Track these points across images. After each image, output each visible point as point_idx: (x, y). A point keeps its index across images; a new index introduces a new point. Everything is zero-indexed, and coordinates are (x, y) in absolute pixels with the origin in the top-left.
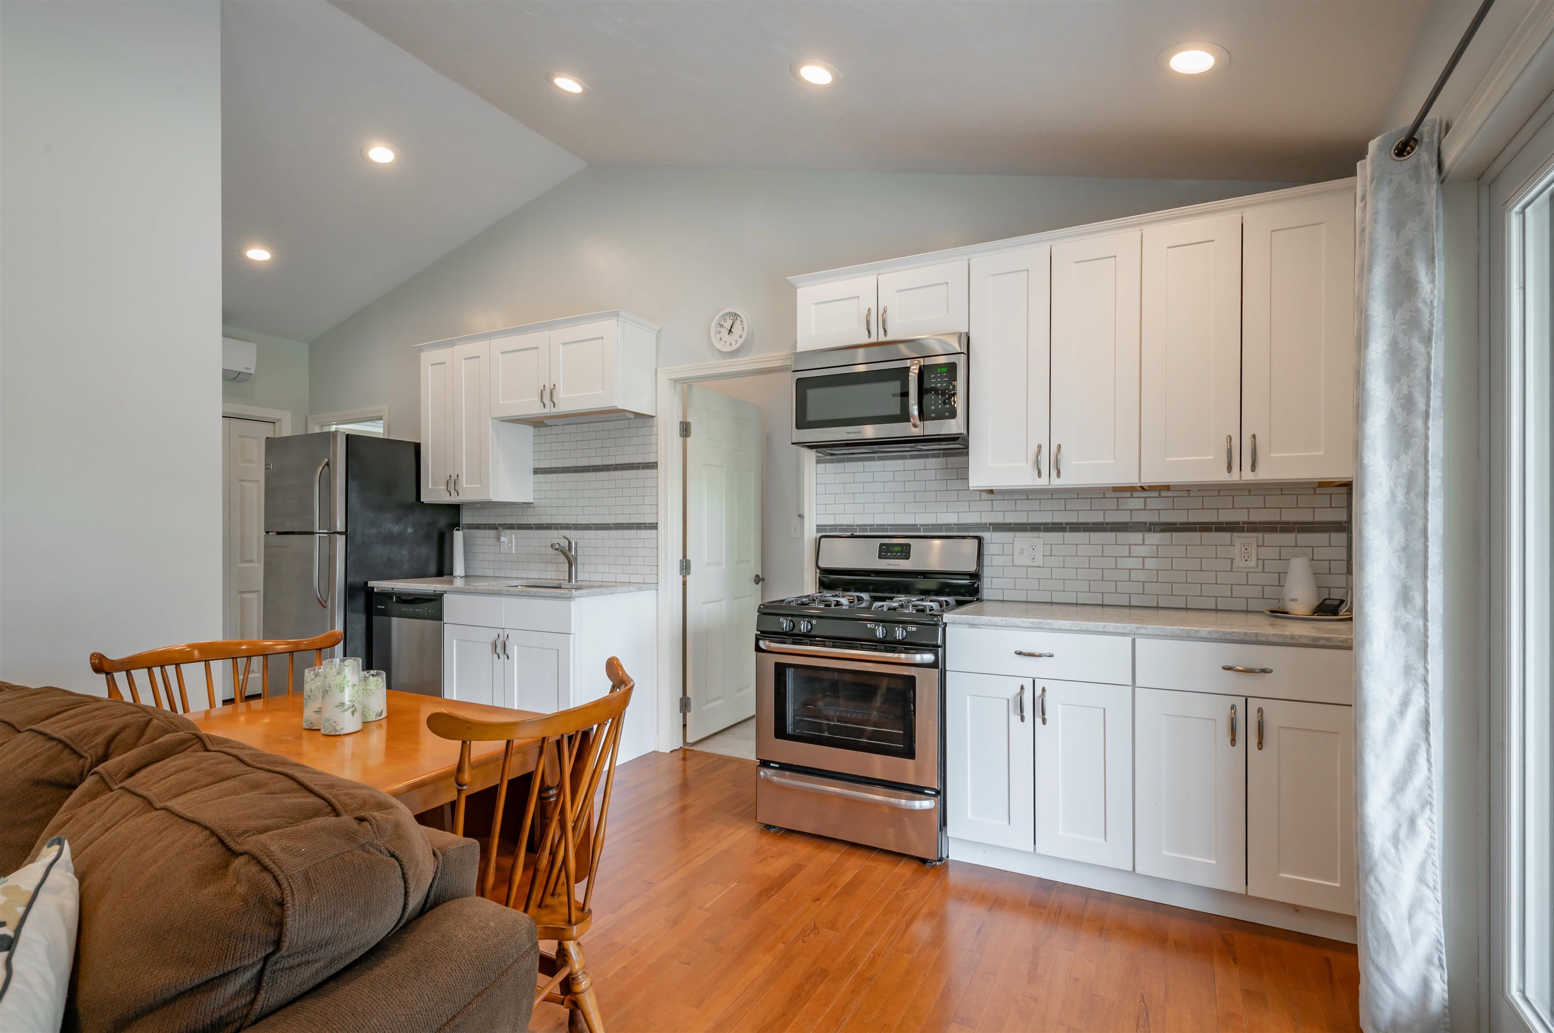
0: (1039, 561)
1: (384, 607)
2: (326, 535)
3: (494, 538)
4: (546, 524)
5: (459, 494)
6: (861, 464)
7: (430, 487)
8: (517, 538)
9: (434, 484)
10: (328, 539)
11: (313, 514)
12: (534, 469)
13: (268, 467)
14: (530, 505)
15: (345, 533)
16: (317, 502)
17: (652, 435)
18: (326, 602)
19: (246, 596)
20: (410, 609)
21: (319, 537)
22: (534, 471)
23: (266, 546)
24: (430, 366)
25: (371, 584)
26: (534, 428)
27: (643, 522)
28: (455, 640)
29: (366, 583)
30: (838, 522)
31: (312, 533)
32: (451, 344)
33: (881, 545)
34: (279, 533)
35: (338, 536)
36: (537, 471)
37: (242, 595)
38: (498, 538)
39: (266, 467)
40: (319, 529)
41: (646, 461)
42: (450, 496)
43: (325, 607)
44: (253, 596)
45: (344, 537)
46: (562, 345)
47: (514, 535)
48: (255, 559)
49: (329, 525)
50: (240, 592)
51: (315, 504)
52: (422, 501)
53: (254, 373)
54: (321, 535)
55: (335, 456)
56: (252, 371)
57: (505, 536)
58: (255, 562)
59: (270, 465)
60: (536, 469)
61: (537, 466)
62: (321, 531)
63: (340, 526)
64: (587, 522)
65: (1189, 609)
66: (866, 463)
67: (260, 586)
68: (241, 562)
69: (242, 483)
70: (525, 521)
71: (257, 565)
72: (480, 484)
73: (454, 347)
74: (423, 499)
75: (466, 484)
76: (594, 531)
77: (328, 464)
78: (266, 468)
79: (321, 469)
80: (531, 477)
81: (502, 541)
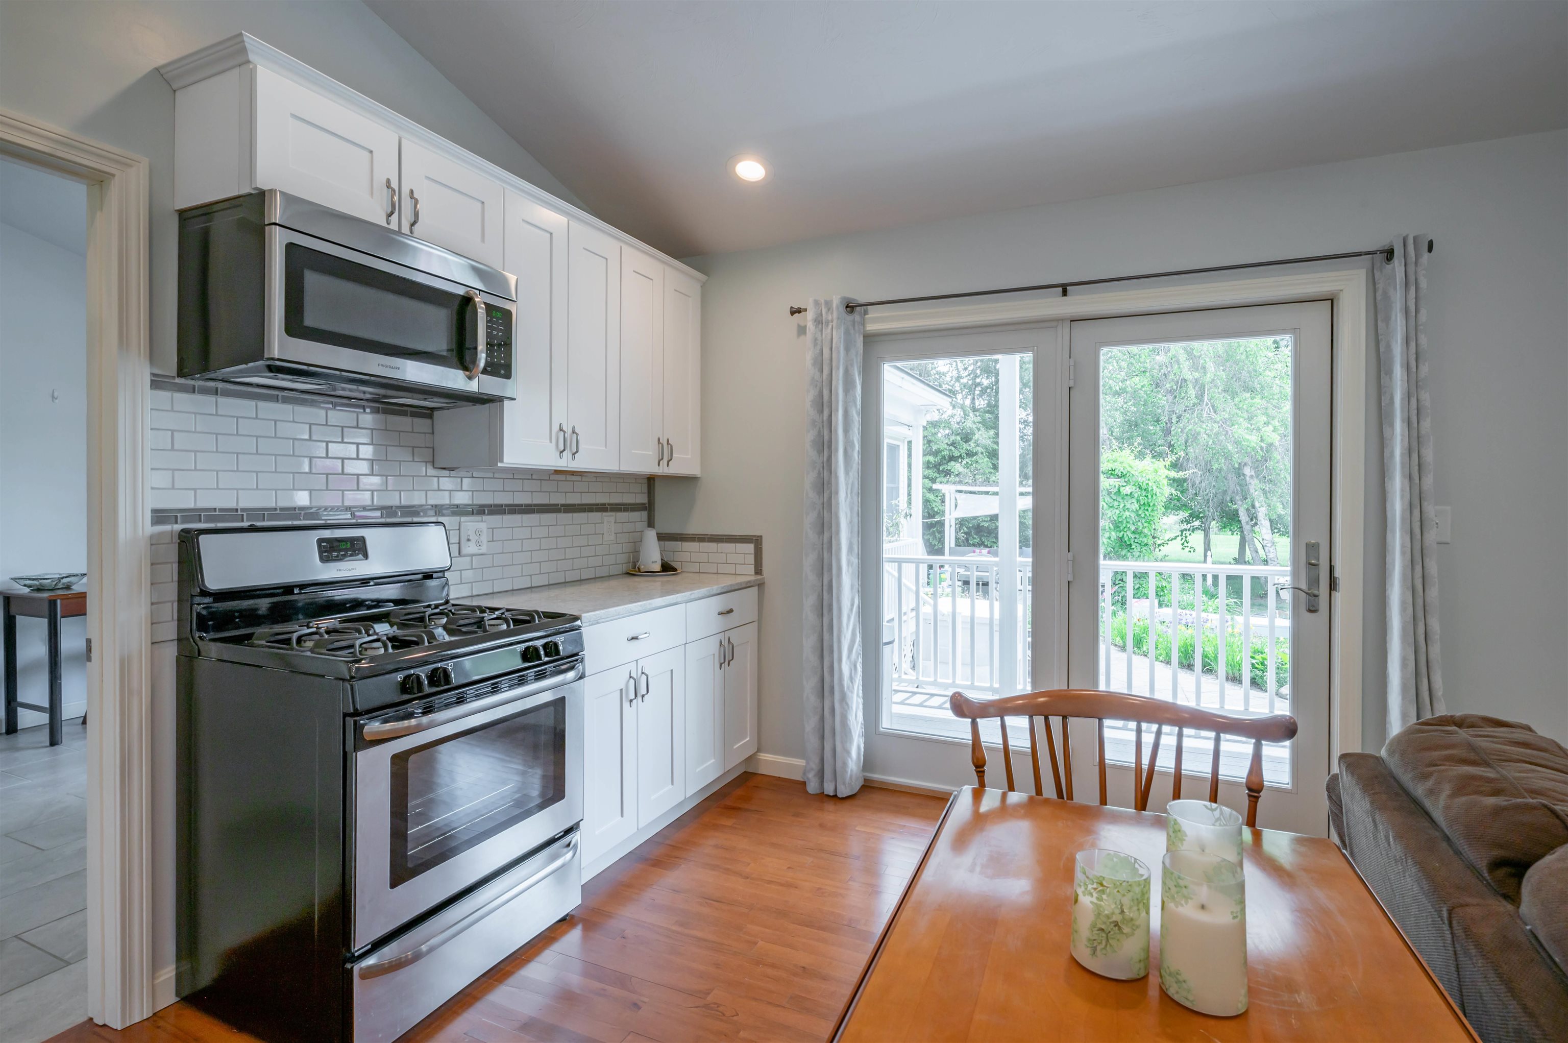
0: (484, 550)
6: (252, 403)
30: (201, 504)
33: (320, 541)
65: (583, 580)
66: (262, 404)
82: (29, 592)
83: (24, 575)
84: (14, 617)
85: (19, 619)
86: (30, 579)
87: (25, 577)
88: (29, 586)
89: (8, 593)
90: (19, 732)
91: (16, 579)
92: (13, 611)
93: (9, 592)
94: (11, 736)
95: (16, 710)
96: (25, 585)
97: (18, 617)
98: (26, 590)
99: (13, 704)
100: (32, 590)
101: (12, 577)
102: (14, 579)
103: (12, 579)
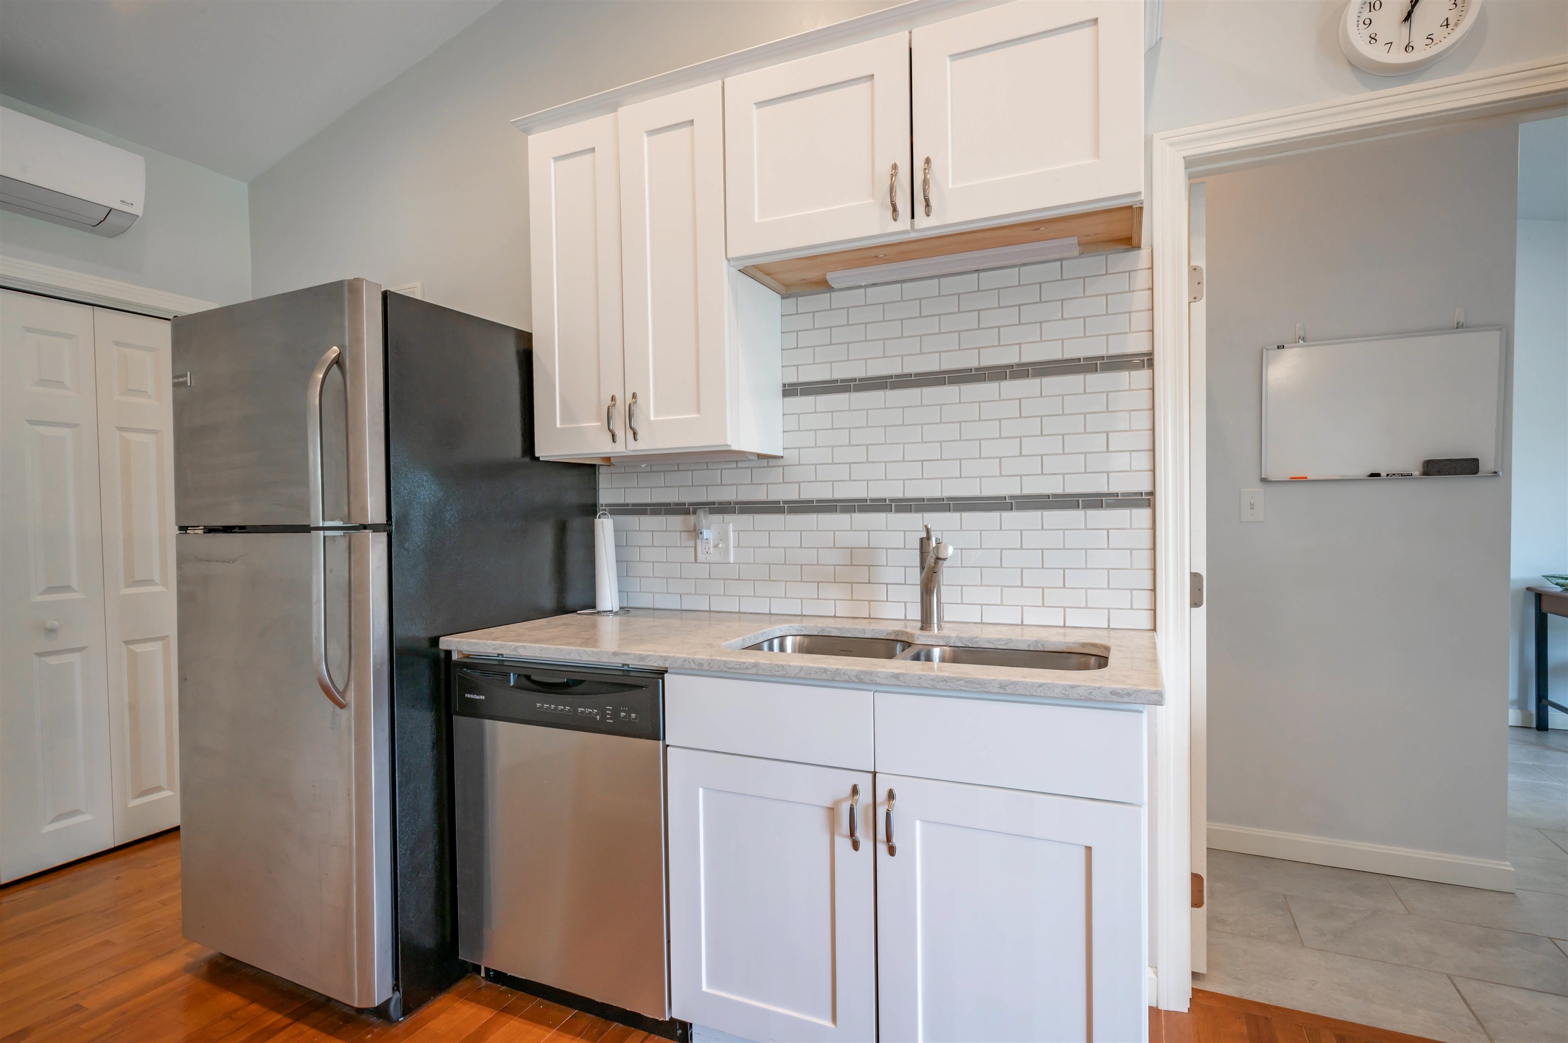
1: (483, 697)
2: (341, 533)
3: (681, 531)
4: (818, 501)
5: (639, 437)
7: (558, 425)
8: (739, 531)
9: (568, 415)
10: (343, 543)
11: (305, 481)
12: (784, 385)
13: (181, 380)
14: (772, 462)
15: (387, 527)
16: (315, 454)
17: (1133, 291)
18: (343, 694)
19: (138, 648)
20: (561, 707)
21: (325, 537)
22: (783, 391)
23: (182, 560)
24: (552, 161)
25: (446, 643)
26: (783, 298)
27: (1105, 490)
28: (701, 790)
29: (435, 641)
31: (306, 529)
32: (612, 105)
34: (210, 530)
35: (370, 534)
36: (789, 390)
37: (132, 647)
38: (695, 533)
39: (176, 380)
40: (324, 519)
41: (1112, 352)
42: (614, 441)
43: (342, 706)
44: (155, 647)
45: (383, 537)
46: (952, 61)
47: (733, 523)
48: (157, 577)
49: (346, 510)
50: (127, 643)
51: (311, 456)
52: (536, 456)
53: (140, 215)
54: (328, 533)
55: (357, 340)
56: (138, 210)
57: (708, 528)
58: (156, 584)
59: (186, 376)
60: (790, 385)
61: (793, 380)
62: (328, 524)
63: (375, 512)
64: (937, 494)
67: (172, 630)
68: (128, 586)
69: (125, 434)
70: (760, 495)
71: (160, 588)
72: (698, 411)
73: (619, 109)
74: (543, 451)
75: (656, 415)
76: (957, 515)
77: (338, 362)
78: (175, 385)
79: (321, 376)
80: (777, 402)
81: (705, 537)
82: (1561, 591)
83: (1557, 573)
84: (1546, 615)
85: (1551, 618)
86: (1562, 578)
87: (1557, 576)
88: (1562, 585)
89: (1540, 591)
90: (1549, 730)
91: (1548, 577)
92: (1545, 608)
93: (1541, 589)
94: (1540, 733)
95: (1548, 708)
96: (1557, 584)
97: (1549, 615)
98: (1559, 589)
99: (1544, 702)
100: (1565, 589)
101: (1545, 574)
102: (1547, 577)
103: (1543, 576)
